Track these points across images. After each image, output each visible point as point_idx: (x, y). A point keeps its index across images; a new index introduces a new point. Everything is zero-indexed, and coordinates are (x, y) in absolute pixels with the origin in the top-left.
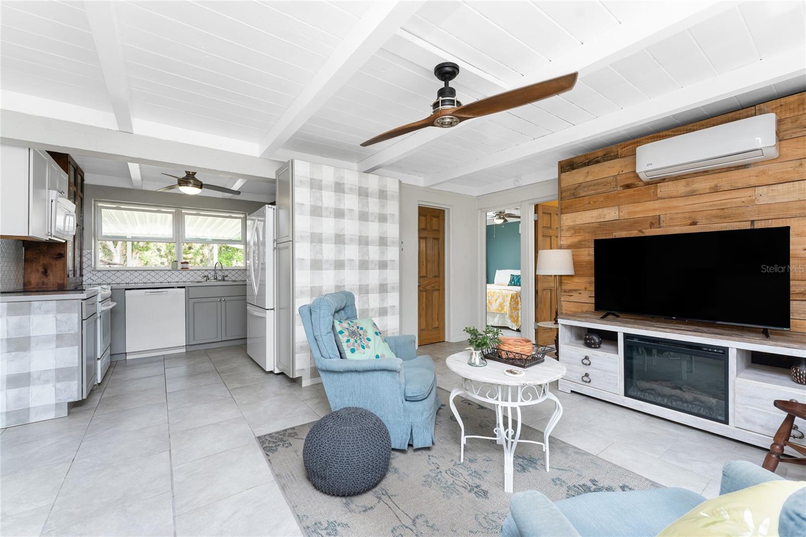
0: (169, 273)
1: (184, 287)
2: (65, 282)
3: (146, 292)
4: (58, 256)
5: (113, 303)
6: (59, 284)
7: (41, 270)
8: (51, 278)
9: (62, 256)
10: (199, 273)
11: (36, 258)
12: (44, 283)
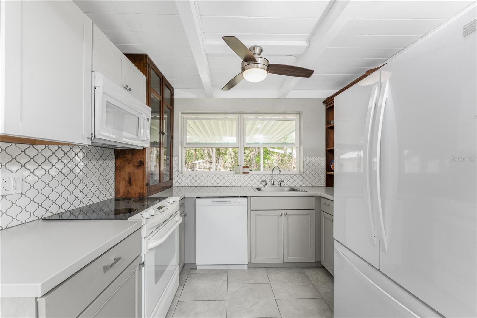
0: (234, 178)
1: (247, 197)
2: (144, 192)
3: (212, 202)
4: (139, 164)
5: (180, 219)
6: (139, 193)
7: (127, 179)
8: (134, 187)
9: (141, 164)
10: (258, 177)
11: (123, 167)
12: (128, 192)
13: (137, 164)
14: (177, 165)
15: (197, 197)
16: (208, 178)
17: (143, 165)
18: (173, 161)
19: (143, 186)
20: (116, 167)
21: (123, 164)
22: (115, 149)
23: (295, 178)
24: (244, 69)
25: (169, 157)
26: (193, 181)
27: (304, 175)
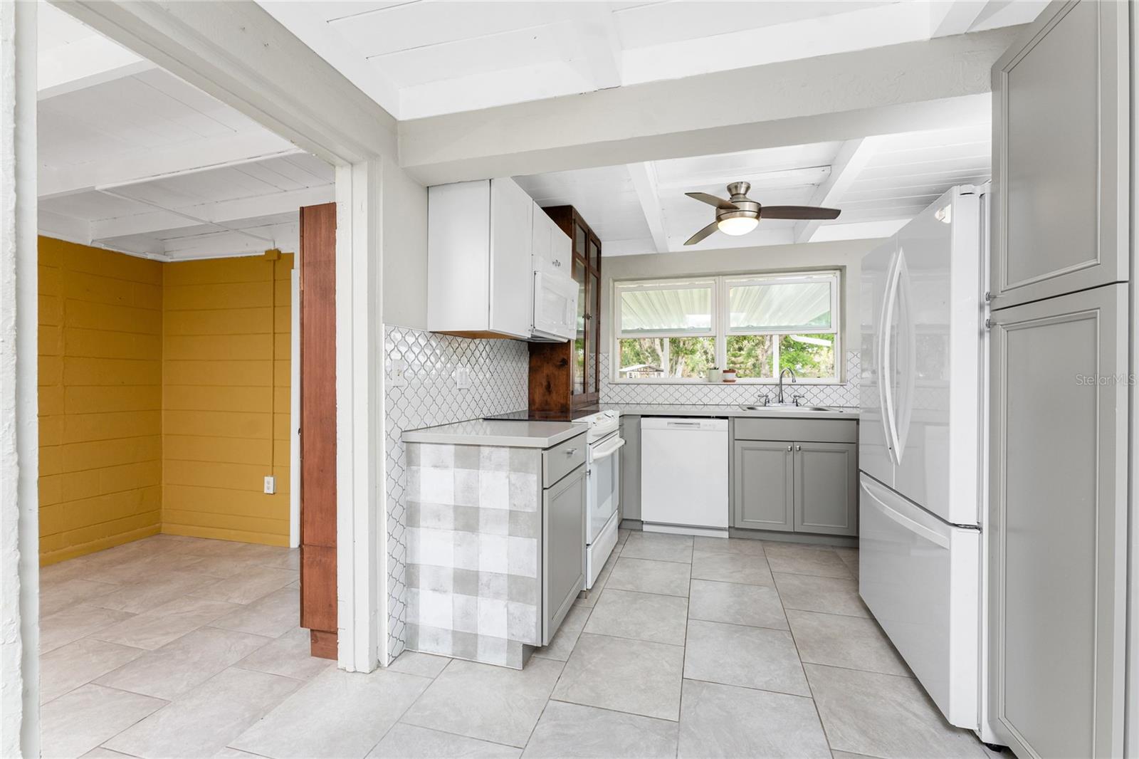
1: (726, 418)
2: (569, 403)
3: (669, 424)
4: (561, 363)
5: (619, 442)
6: (561, 404)
7: (545, 383)
8: (554, 396)
9: (565, 363)
10: (752, 389)
11: (539, 367)
12: (547, 403)
13: (558, 363)
14: (607, 367)
15: (643, 416)
16: (661, 389)
17: (567, 365)
18: (601, 361)
19: (567, 394)
20: (530, 368)
21: (539, 363)
22: (529, 342)
23: (828, 390)
24: (719, 219)
25: (594, 354)
26: (633, 394)
27: (849, 386)
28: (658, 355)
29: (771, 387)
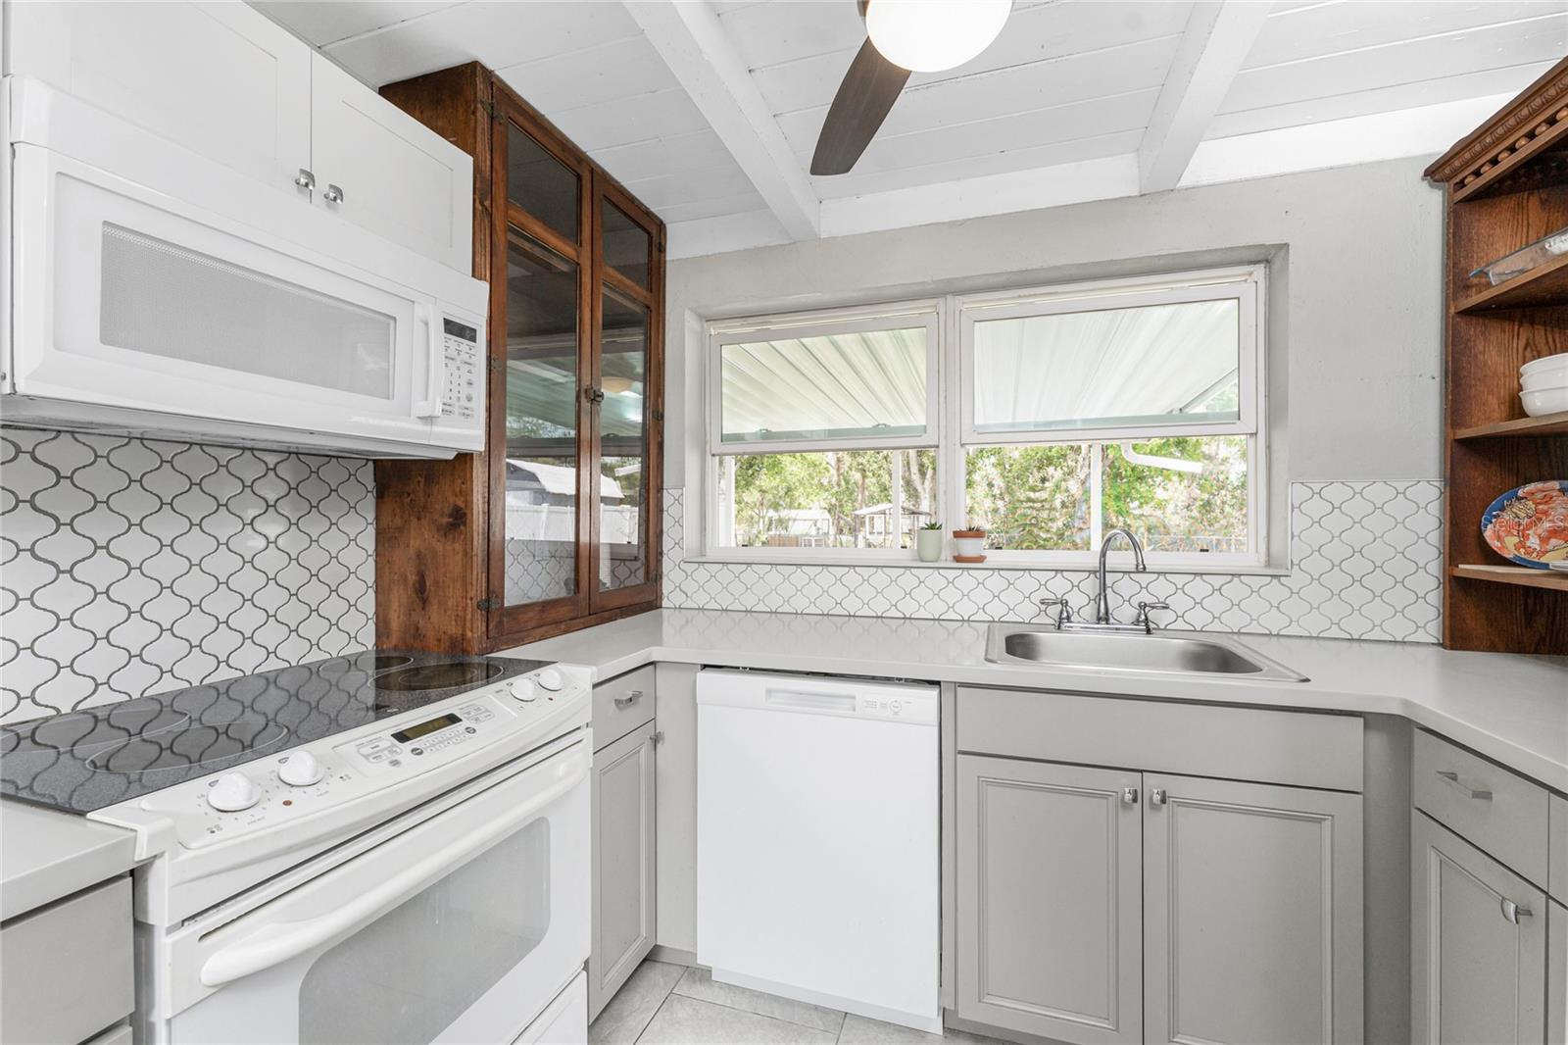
0: (908, 579)
1: (938, 683)
2: (469, 634)
3: (769, 692)
4: (451, 520)
6: (451, 637)
7: (412, 578)
8: (434, 611)
9: (461, 520)
10: (1027, 582)
11: (400, 529)
12: (417, 633)
13: (445, 520)
14: (679, 522)
17: (465, 525)
18: (665, 509)
19: (465, 611)
21: (398, 521)
22: (375, 461)
23: (1235, 590)
26: (737, 588)
27: (1297, 579)
28: (915, 490)
29: (1075, 577)
